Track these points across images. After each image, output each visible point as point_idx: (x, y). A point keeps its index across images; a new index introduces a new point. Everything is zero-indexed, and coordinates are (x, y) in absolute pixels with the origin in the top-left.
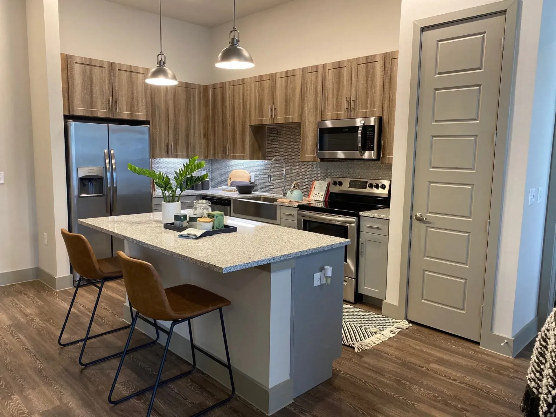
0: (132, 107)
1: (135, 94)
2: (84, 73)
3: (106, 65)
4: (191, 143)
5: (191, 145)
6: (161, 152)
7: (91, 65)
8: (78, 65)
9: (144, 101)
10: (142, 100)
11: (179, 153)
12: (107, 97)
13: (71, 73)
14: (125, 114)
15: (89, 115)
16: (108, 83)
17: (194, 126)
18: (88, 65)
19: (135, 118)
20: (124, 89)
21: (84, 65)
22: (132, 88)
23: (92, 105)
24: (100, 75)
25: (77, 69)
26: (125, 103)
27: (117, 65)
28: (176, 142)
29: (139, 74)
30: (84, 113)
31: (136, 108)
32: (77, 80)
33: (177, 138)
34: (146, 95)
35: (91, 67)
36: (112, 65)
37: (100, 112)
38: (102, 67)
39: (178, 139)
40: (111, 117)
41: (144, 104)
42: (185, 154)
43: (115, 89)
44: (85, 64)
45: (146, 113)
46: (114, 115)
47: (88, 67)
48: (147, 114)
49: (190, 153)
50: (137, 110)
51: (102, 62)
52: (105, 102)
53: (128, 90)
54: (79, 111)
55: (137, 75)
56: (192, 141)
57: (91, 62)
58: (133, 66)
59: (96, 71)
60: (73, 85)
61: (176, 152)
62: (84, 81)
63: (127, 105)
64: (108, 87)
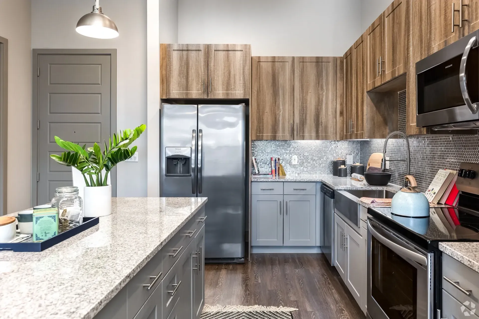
0: (228, 86)
1: (232, 73)
2: (181, 59)
3: (202, 48)
4: (322, 122)
5: (322, 125)
6: (284, 133)
7: (188, 50)
8: (176, 52)
9: (242, 78)
10: (240, 78)
11: (306, 134)
12: (202, 78)
13: (169, 60)
14: (220, 94)
15: (184, 97)
16: (204, 65)
17: (327, 104)
18: (185, 50)
19: (231, 97)
20: (220, 69)
21: (181, 52)
22: (229, 66)
23: (187, 88)
24: (196, 58)
25: (175, 56)
26: (220, 82)
27: (213, 47)
28: (303, 123)
29: (237, 52)
30: (179, 96)
31: (233, 87)
32: (174, 66)
33: (304, 117)
34: (244, 72)
35: (188, 52)
36: (208, 47)
37: (195, 94)
38: (199, 50)
39: (306, 119)
40: (205, 97)
41: (242, 82)
42: (314, 134)
43: (211, 70)
44: (182, 50)
45: (243, 91)
46: (209, 95)
47: (185, 53)
48: (245, 92)
49: (320, 134)
50: (234, 88)
51: (199, 45)
52: (200, 84)
53: (224, 69)
54: (175, 94)
55: (235, 53)
56: (323, 121)
57: (187, 47)
58: (230, 45)
59: (192, 55)
60: (171, 71)
61: (303, 133)
62: (181, 66)
63: (223, 85)
64: (204, 69)
